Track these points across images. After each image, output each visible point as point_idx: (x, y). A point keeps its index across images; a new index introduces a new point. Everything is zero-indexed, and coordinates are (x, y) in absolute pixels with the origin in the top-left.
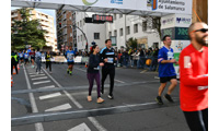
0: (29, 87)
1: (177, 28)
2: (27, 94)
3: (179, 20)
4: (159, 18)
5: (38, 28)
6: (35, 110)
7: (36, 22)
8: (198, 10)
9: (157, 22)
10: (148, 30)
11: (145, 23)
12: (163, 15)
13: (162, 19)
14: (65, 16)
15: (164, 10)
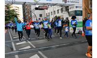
0: (12, 39)
1: (76, 11)
2: (11, 42)
3: (77, 7)
4: (68, 7)
5: (15, 13)
6: (15, 49)
7: (13, 10)
8: (85, 3)
9: (67, 8)
10: (64, 12)
11: (62, 9)
12: (70, 5)
13: (69, 7)
14: (26, 7)
15: (70, 3)
